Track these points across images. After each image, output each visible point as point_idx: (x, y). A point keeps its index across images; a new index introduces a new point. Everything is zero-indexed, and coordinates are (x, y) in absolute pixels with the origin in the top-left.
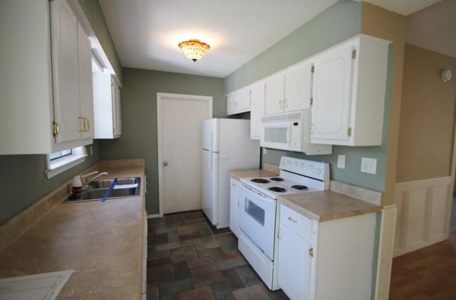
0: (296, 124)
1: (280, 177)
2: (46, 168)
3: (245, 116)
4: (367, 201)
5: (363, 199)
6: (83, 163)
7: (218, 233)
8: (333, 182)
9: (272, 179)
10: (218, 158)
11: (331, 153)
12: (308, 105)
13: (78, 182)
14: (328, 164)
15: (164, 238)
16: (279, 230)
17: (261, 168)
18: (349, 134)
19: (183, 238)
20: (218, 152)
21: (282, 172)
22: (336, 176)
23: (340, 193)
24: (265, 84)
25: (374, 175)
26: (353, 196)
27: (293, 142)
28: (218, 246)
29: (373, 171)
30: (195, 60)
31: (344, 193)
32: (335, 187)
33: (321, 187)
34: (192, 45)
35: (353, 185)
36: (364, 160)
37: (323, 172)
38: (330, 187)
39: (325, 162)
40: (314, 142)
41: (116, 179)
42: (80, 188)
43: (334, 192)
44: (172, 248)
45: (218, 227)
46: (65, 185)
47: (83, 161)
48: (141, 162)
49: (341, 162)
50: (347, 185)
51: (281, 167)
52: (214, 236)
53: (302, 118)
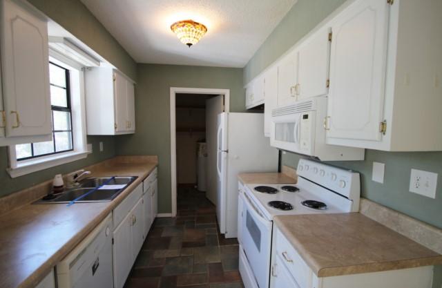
0: (306, 117)
1: (297, 185)
2: (9, 166)
3: (260, 109)
4: (418, 241)
5: (412, 237)
6: (85, 159)
7: (225, 244)
8: (364, 201)
9: (284, 188)
10: (227, 158)
11: (362, 158)
12: (323, 90)
13: (59, 181)
14: (357, 175)
15: (166, 243)
16: (276, 265)
17: (280, 171)
18: (383, 131)
19: (185, 245)
20: (227, 151)
21: (299, 178)
22: (370, 192)
23: (374, 219)
24: (278, 67)
25: (432, 199)
26: (394, 229)
27: (302, 142)
28: (219, 261)
29: (431, 193)
30: (190, 45)
31: (379, 221)
32: (367, 209)
33: (346, 207)
34: (183, 26)
35: (395, 211)
36: (415, 173)
37: (349, 185)
38: (360, 209)
39: (354, 171)
40: (331, 142)
41: (113, 178)
42: (62, 186)
43: (366, 218)
44: (170, 256)
45: (226, 237)
46: (44, 184)
47: (85, 157)
48: (154, 159)
49: (378, 174)
50: (385, 210)
51: (299, 172)
52: (219, 246)
53: (313, 108)
